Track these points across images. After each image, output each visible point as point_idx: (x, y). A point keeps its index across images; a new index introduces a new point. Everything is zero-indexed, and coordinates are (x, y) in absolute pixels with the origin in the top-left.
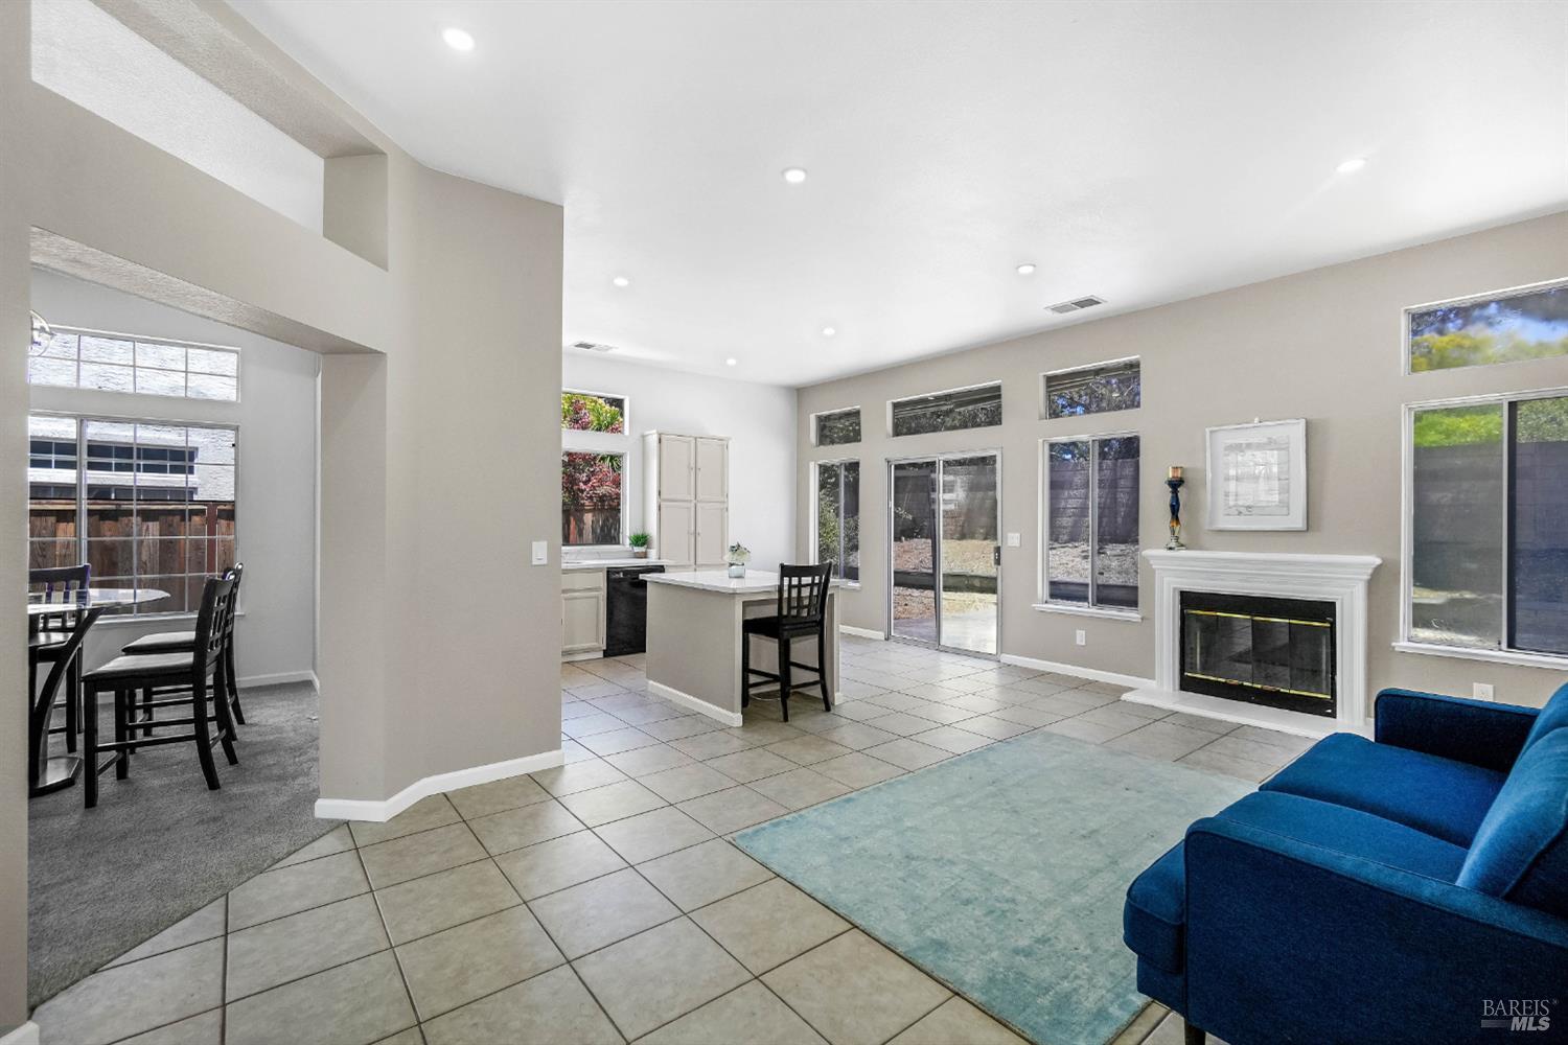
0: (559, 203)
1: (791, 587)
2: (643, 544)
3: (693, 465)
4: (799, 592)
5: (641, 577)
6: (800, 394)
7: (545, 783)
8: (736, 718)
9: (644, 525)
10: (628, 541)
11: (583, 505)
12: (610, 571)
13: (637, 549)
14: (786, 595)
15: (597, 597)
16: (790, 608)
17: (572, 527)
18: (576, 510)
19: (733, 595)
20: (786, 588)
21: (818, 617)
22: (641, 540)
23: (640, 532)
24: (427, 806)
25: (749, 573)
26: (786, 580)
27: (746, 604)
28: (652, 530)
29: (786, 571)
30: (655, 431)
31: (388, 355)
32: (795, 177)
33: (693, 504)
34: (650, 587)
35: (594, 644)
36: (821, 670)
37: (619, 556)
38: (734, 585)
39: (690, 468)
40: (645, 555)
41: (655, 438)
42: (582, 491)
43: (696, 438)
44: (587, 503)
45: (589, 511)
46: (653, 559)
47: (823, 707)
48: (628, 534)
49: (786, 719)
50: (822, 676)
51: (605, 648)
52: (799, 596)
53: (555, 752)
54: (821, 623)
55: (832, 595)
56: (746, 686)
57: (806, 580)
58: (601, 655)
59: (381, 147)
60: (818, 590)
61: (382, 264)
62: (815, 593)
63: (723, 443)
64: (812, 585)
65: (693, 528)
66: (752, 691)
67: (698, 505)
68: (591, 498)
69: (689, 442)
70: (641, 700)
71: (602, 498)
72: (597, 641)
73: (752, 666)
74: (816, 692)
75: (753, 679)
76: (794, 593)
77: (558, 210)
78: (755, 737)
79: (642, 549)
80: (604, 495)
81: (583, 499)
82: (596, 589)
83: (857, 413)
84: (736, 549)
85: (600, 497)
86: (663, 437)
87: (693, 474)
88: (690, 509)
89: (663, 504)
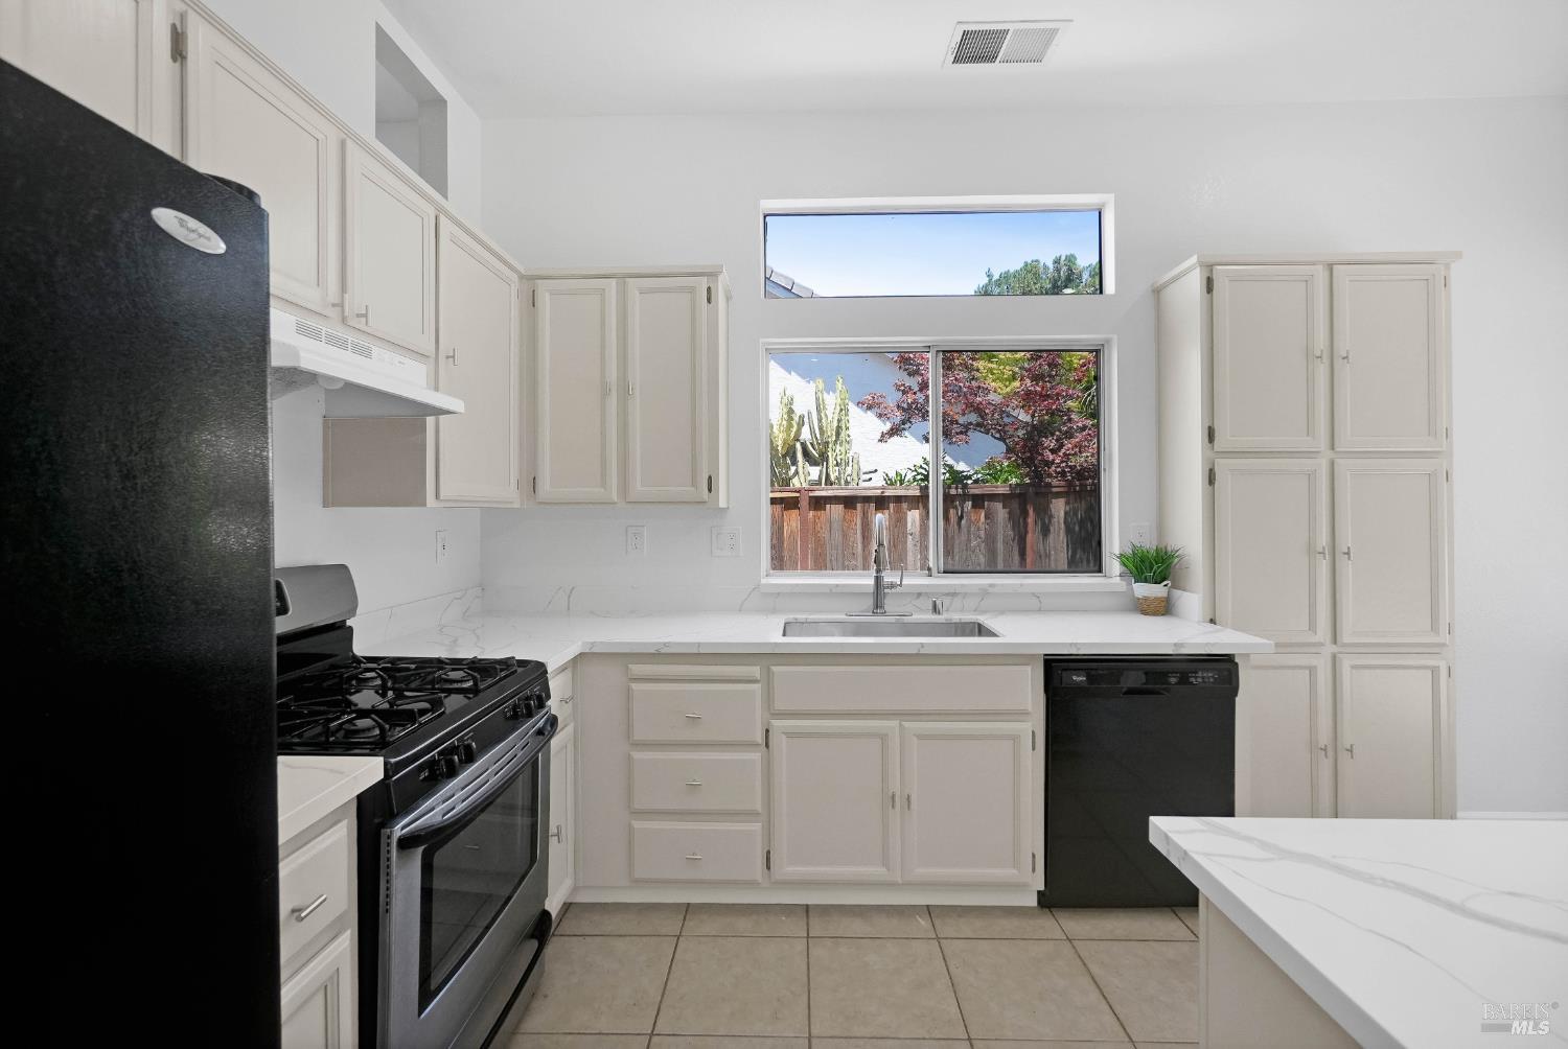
2: (1159, 579)
9: (1161, 526)
10: (1121, 561)
11: (1049, 485)
12: (1056, 663)
13: (1143, 590)
15: (1016, 739)
17: (1030, 520)
18: (1037, 494)
22: (1154, 566)
23: (1149, 543)
28: (1188, 537)
30: (1191, 263)
33: (1324, 464)
39: (1311, 356)
40: (1167, 610)
41: (1194, 282)
42: (1048, 464)
43: (1330, 267)
44: (1055, 482)
45: (1058, 495)
46: (1189, 621)
48: (1117, 548)
51: (1042, 887)
58: (1033, 901)
63: (1432, 272)
65: (1324, 536)
67: (1341, 462)
68: (1063, 473)
69: (1308, 281)
72: (1016, 867)
79: (1160, 592)
80: (1084, 469)
81: (1050, 476)
82: (1020, 715)
85: (1078, 473)
86: (1219, 274)
87: (1322, 371)
88: (1311, 476)
89: (1222, 466)
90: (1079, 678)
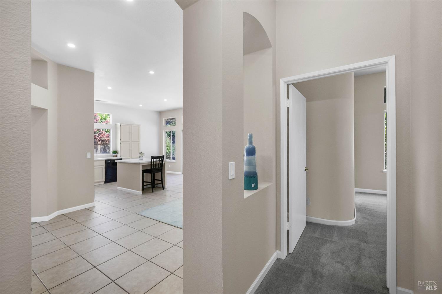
0: (93, 72)
1: (154, 161)
3: (130, 132)
4: (156, 162)
5: (116, 161)
6: (160, 113)
7: (91, 209)
8: (140, 192)
9: (116, 149)
10: (111, 153)
11: (97, 143)
12: (106, 161)
13: (114, 155)
14: (153, 163)
15: (103, 168)
16: (154, 166)
19: (139, 164)
20: (153, 162)
21: (161, 168)
22: (115, 152)
24: (59, 217)
25: (144, 159)
26: (153, 160)
27: (143, 166)
28: (118, 149)
29: (153, 158)
30: (119, 123)
31: (48, 110)
32: (152, 72)
34: (118, 164)
35: (102, 180)
36: (162, 180)
37: (109, 156)
38: (141, 162)
39: (129, 133)
40: (117, 156)
41: (119, 125)
43: (131, 125)
45: (99, 145)
46: (119, 157)
47: (162, 189)
48: (111, 151)
49: (153, 192)
50: (162, 182)
51: (105, 181)
52: (156, 164)
53: (93, 203)
54: (162, 169)
55: (164, 163)
56: (143, 186)
57: (158, 160)
58: (104, 183)
59: (46, 60)
60: (161, 162)
61: (46, 88)
62: (160, 163)
63: (139, 126)
64: (159, 161)
65: (130, 149)
66: (145, 187)
67: (132, 142)
68: (100, 141)
69: (129, 126)
70: (116, 192)
71: (103, 141)
72: (103, 179)
73: (145, 181)
74: (160, 185)
75: (145, 184)
76: (155, 163)
77: (93, 74)
78: (145, 196)
79: (116, 154)
80: (104, 140)
81: (97, 141)
82: (103, 165)
83: (175, 119)
84: (141, 153)
86: (122, 125)
87: (130, 134)
88: (129, 143)
89: (122, 142)
90: (109, 161)
